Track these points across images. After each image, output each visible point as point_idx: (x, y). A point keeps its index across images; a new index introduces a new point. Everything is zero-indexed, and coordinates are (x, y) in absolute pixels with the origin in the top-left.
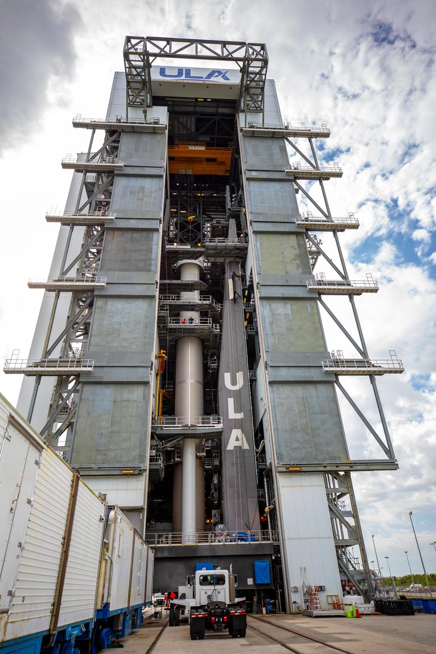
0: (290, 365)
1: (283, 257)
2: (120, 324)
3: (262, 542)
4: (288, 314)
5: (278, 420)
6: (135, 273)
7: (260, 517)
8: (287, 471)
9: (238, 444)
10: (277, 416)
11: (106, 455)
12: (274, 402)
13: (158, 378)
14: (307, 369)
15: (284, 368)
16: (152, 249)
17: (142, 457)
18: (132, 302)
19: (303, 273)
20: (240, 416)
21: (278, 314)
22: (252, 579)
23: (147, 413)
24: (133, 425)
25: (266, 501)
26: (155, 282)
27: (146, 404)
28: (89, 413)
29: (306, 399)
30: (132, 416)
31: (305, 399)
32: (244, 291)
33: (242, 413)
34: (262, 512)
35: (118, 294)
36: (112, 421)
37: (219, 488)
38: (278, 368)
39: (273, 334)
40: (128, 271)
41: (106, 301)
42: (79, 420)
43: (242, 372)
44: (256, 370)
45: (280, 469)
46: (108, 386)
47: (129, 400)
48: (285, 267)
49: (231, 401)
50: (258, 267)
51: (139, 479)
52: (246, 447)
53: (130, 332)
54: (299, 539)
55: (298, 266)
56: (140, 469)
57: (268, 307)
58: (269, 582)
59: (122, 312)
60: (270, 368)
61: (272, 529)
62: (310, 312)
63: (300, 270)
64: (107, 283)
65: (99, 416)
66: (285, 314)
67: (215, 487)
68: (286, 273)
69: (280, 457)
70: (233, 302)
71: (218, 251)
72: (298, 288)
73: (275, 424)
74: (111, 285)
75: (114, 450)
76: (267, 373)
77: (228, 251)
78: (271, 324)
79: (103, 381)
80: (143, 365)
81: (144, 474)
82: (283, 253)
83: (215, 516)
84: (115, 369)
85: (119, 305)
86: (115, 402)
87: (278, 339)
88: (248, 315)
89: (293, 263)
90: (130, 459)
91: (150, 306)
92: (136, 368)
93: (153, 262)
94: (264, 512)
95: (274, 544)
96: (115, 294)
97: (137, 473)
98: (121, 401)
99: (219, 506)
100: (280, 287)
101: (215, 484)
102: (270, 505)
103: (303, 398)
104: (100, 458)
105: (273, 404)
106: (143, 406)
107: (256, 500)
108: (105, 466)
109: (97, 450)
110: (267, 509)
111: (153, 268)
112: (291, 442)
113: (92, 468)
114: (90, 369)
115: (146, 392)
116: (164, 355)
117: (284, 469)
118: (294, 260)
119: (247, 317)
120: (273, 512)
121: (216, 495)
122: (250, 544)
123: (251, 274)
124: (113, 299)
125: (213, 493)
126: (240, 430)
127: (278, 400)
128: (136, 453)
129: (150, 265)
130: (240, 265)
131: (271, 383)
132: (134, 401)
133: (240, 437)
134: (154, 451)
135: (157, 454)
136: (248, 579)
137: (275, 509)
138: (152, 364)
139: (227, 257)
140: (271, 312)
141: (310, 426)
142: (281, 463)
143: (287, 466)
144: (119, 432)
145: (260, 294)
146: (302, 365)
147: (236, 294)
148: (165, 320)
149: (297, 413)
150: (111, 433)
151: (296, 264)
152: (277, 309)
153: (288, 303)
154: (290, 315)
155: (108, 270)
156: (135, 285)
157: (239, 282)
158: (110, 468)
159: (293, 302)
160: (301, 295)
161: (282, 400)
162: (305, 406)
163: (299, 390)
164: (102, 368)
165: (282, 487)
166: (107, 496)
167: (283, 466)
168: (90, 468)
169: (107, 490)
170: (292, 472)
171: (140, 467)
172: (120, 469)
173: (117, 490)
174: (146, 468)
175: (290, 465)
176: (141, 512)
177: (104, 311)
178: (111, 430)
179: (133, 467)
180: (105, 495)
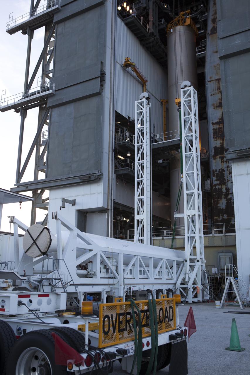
2: (76, 43)
8: (237, 157)
11: (70, 166)
17: (97, 164)
23: (100, 123)
24: (90, 137)
27: (99, 115)
28: (57, 134)
30: (88, 128)
36: (73, 136)
41: (65, 25)
46: (69, 105)
47: (86, 114)
51: (99, 184)
56: (95, 175)
60: (221, 40)
64: (61, 6)
65: (65, 134)
69: (230, 142)
74: (66, 7)
75: (76, 162)
79: (64, 102)
80: (94, 77)
84: (72, 88)
85: (75, 24)
86: (75, 118)
90: (88, 167)
92: (88, 82)
97: (93, 179)
98: (80, 117)
104: (66, 170)
108: (70, 176)
109: (64, 163)
113: (61, 179)
115: (99, 103)
117: (235, 156)
124: (70, 20)
131: (222, 58)
132: (90, 113)
138: (103, 74)
142: (232, 150)
143: (238, 152)
144: (80, 145)
150: (73, 147)
158: (74, 177)
164: (63, 90)
165: (236, 175)
166: (76, 201)
167: (233, 152)
168: (60, 179)
169: (76, 196)
170: (243, 158)
171: (96, 173)
172: (78, 177)
173: (83, 195)
174: (100, 174)
175: (241, 150)
176: (107, 212)
177: (63, 36)
178: (73, 144)
179: (90, 174)
180: (74, 200)
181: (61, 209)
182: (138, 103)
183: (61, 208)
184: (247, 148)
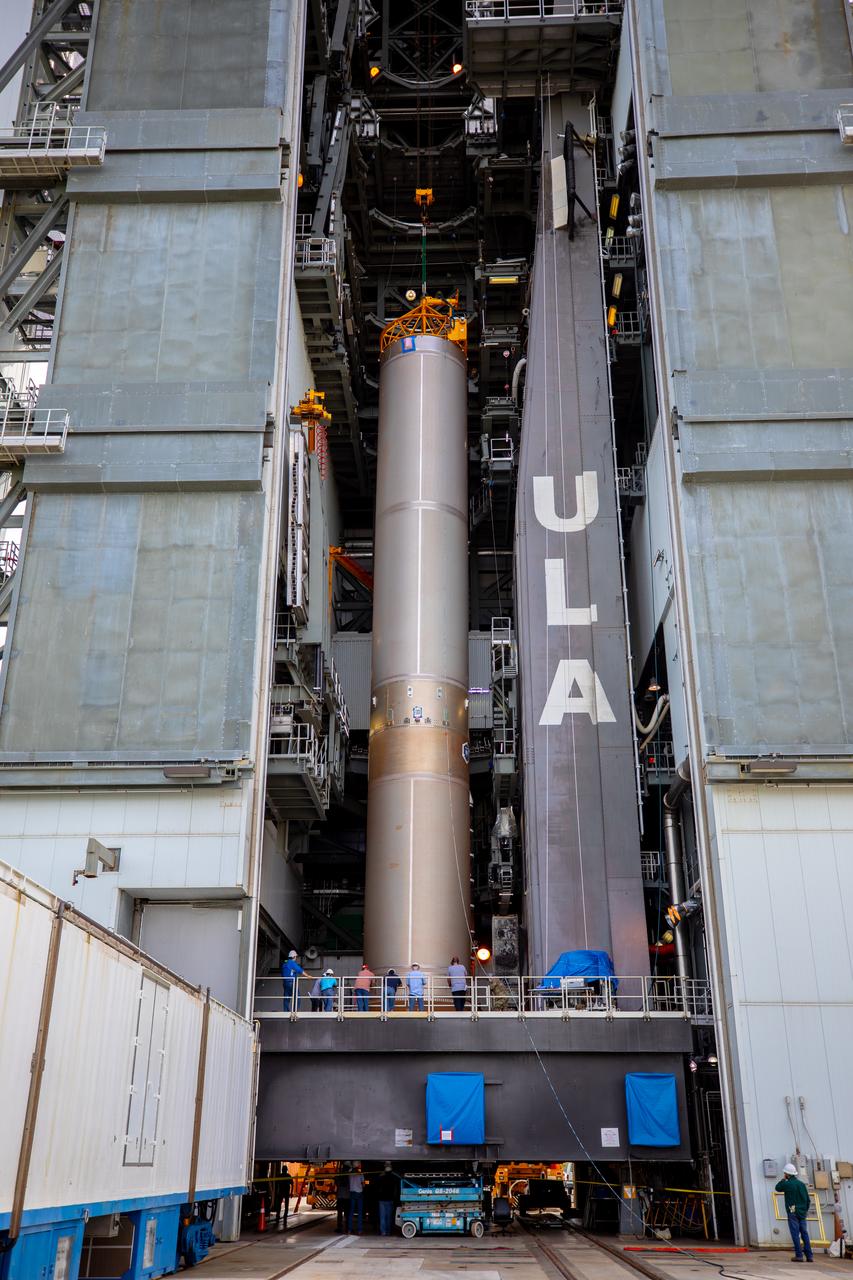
0: (763, 415)
1: (751, 33)
2: (160, 293)
3: (654, 1014)
4: (762, 240)
5: (713, 605)
6: (208, 112)
7: (651, 943)
8: (743, 776)
9: (579, 706)
10: (712, 595)
11: (116, 721)
12: (701, 546)
14: (826, 429)
15: (739, 428)
16: (266, 26)
17: (237, 731)
18: (201, 214)
19: (824, 85)
20: (585, 616)
21: (726, 242)
22: (615, 1131)
23: (252, 588)
24: (206, 627)
25: (670, 890)
26: (276, 143)
27: (249, 558)
28: (57, 589)
29: (821, 534)
30: (203, 597)
31: (816, 537)
32: (605, 199)
33: (594, 607)
34: (656, 923)
35: (148, 188)
36: (134, 612)
37: (516, 849)
38: (718, 427)
39: (704, 312)
40: (185, 107)
41: (110, 217)
42: (24, 608)
43: (595, 473)
44: (643, 463)
45: (719, 772)
46: (121, 498)
47: (191, 546)
48: (757, 70)
49: (555, 570)
50: (654, 76)
51: (228, 801)
52: (605, 714)
53: (193, 319)
54: (782, 1003)
55: (807, 63)
56: (229, 767)
57: (687, 217)
58: (675, 1142)
59: (165, 250)
60: (689, 428)
61: (690, 973)
62: (846, 231)
63: (815, 76)
64: (108, 152)
65: (93, 598)
66: (750, 241)
67: (503, 846)
68: (760, 88)
69: (719, 730)
70: (567, 234)
71: (512, 54)
72: (803, 139)
73: (703, 620)
74: (125, 159)
75: (144, 707)
76: (676, 447)
77: (547, 51)
78: (697, 277)
79: (104, 480)
80: (238, 426)
81: (249, 785)
82: (750, 17)
83: (501, 934)
84: (143, 441)
85: (154, 227)
86: (144, 550)
87: (723, 329)
88: (618, 281)
89: (786, 51)
90: (196, 735)
91: (263, 227)
92: (214, 436)
93: (271, 74)
94: (666, 927)
95: (692, 1022)
96: (137, 188)
97: (219, 781)
98: (163, 549)
99: (517, 906)
100: (733, 139)
101: (504, 838)
102: (683, 898)
103: (810, 533)
104: (94, 730)
105: (696, 551)
106: (239, 565)
107: (637, 886)
108: (115, 756)
109: (85, 706)
110: (673, 915)
111: (271, 95)
112: (758, 680)
113: (70, 763)
114: (54, 441)
115: (251, 519)
116: (319, 408)
117: (733, 772)
118: (794, 39)
119: (617, 290)
120: (693, 924)
121: (506, 869)
122: (610, 1019)
123: (631, 125)
124: (135, 208)
125: (496, 867)
126: (584, 663)
127: (717, 539)
128: (216, 715)
129: (262, 85)
130: (592, 106)
131: (691, 480)
132: (210, 546)
133: (584, 685)
134: (288, 719)
135: (295, 729)
136: (604, 1131)
137: (698, 912)
138: (270, 424)
139: (545, 73)
140: (699, 233)
141: (830, 628)
142: (722, 752)
143: (744, 762)
144: (161, 650)
145: (659, 171)
146: (808, 415)
147: (577, 206)
148: (325, 295)
149: (784, 581)
150: (131, 651)
151: (801, 53)
152: (719, 224)
153: (761, 200)
154: (770, 242)
155: (112, 108)
156: (208, 154)
157: (587, 167)
158: (130, 763)
159: (781, 195)
160: (813, 166)
161: (730, 539)
162: (816, 560)
163: (795, 503)
164: (100, 439)
165: (725, 832)
166: (123, 855)
167: (729, 761)
168: (63, 763)
169: (123, 835)
170: (761, 782)
171: (232, 762)
172: (161, 766)
173: (156, 835)
174: (251, 766)
175: (757, 757)
176: (241, 908)
177: (102, 250)
178: (132, 641)
179: (207, 761)
180: (116, 851)
181: (76, 882)
183: (80, 878)
184: (774, 755)
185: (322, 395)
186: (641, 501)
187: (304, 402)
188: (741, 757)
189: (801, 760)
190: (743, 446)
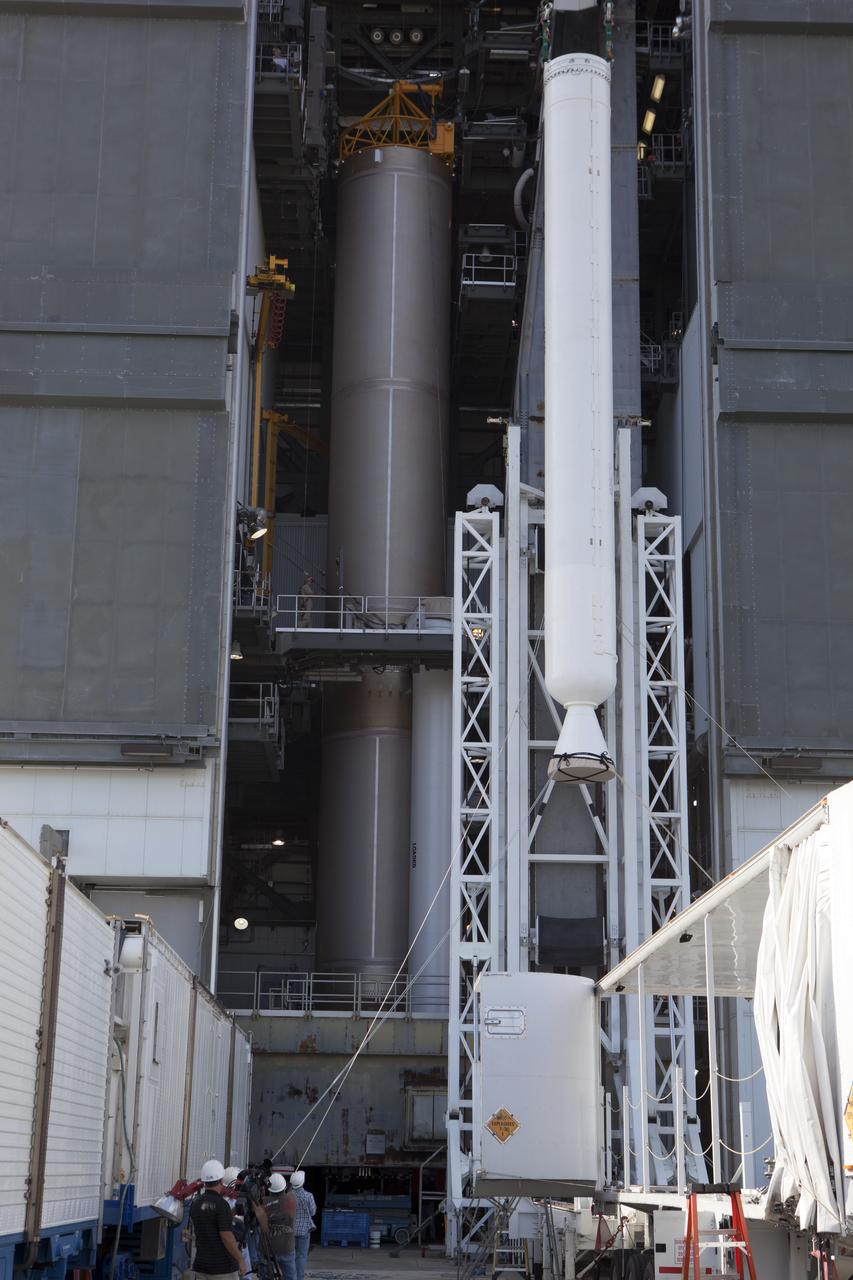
0: (817, 343)
2: (95, 143)
5: (745, 572)
8: (764, 771)
11: (61, 686)
13: (259, 368)
15: (786, 358)
17: (200, 701)
24: (162, 578)
27: (211, 495)
30: (158, 541)
36: (77, 555)
38: (762, 356)
39: (757, 203)
41: (28, 34)
45: (739, 765)
46: (56, 413)
47: (142, 477)
51: (189, 780)
53: (137, 180)
56: (194, 744)
57: (745, 69)
59: (99, 84)
60: (732, 355)
65: (28, 536)
66: (817, 109)
69: (741, 717)
75: (93, 671)
76: (716, 374)
79: (36, 394)
80: (197, 329)
81: (210, 763)
84: (83, 344)
86: (86, 479)
87: (778, 226)
90: (154, 705)
91: (223, 50)
92: (169, 343)
97: (182, 760)
98: (110, 479)
104: (37, 697)
108: (62, 727)
109: (25, 667)
112: (789, 662)
113: (12, 735)
115: (213, 444)
116: (281, 278)
117: (753, 766)
124: (60, 21)
127: (754, 492)
128: (176, 683)
131: (731, 420)
132: (164, 479)
138: (234, 324)
140: (759, 95)
142: (743, 743)
143: (766, 755)
144: (111, 604)
145: (717, 5)
148: (285, 111)
150: (75, 603)
153: (837, 51)
158: (80, 736)
161: (770, 493)
164: (29, 341)
165: (743, 829)
166: (72, 837)
167: (750, 754)
168: (3, 734)
169: (71, 816)
171: (195, 739)
172: (115, 741)
173: (108, 816)
174: (214, 743)
175: (780, 750)
176: (202, 897)
177: (20, 79)
178: (76, 591)
179: (167, 737)
180: (65, 834)
182: (469, 521)
184: (800, 749)
185: (285, 263)
186: (673, 388)
187: (262, 272)
188: (763, 750)
189: (829, 755)
190: (792, 381)
